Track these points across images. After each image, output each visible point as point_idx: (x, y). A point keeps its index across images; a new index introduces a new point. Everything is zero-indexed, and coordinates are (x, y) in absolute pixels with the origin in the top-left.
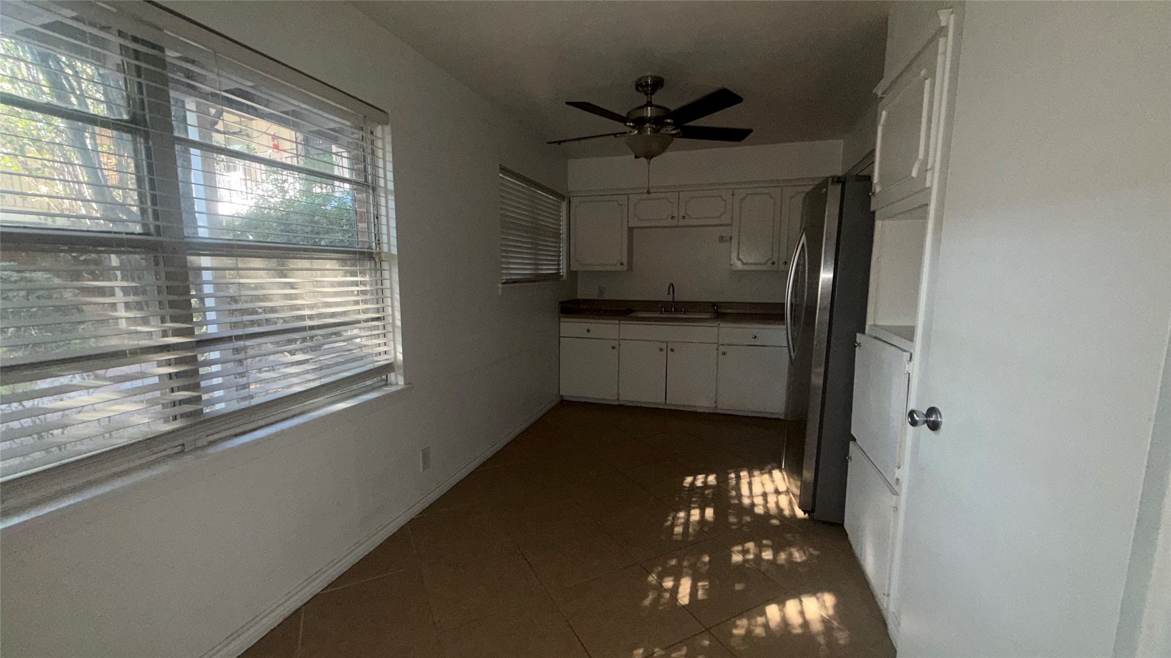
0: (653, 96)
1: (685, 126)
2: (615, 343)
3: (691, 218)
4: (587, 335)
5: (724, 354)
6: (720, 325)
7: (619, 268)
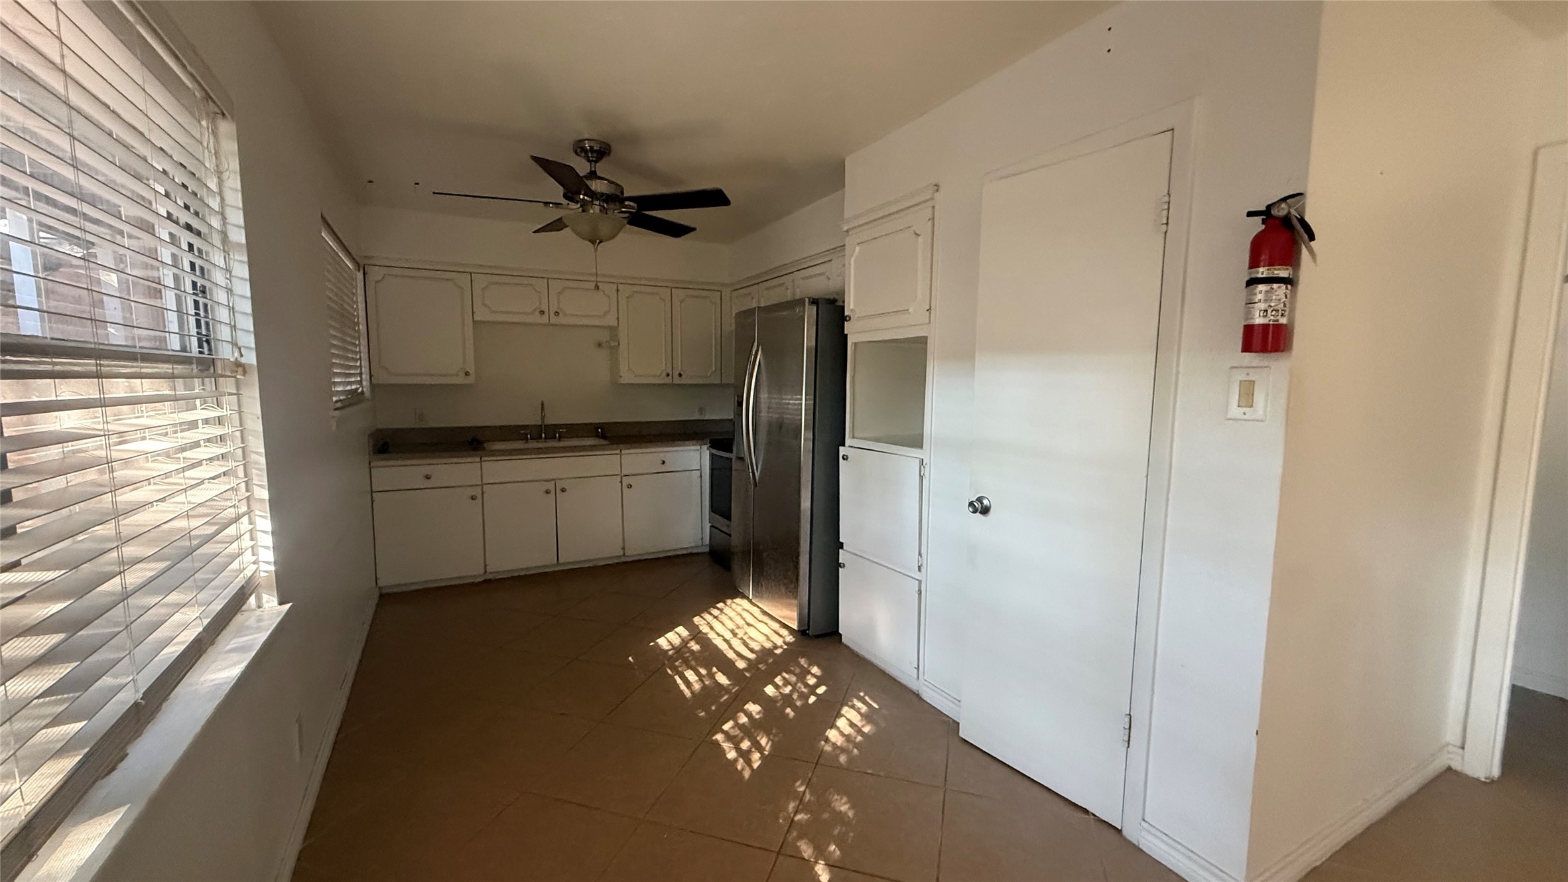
0: (597, 164)
1: (645, 214)
2: (477, 492)
3: (566, 315)
4: (428, 484)
5: (630, 486)
6: (623, 452)
7: (461, 380)
